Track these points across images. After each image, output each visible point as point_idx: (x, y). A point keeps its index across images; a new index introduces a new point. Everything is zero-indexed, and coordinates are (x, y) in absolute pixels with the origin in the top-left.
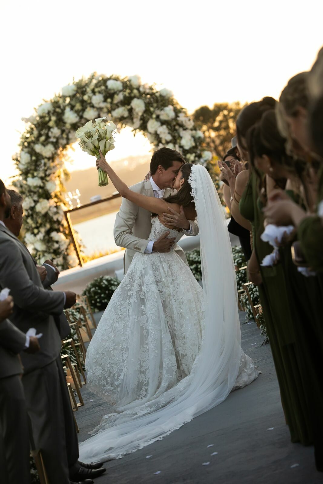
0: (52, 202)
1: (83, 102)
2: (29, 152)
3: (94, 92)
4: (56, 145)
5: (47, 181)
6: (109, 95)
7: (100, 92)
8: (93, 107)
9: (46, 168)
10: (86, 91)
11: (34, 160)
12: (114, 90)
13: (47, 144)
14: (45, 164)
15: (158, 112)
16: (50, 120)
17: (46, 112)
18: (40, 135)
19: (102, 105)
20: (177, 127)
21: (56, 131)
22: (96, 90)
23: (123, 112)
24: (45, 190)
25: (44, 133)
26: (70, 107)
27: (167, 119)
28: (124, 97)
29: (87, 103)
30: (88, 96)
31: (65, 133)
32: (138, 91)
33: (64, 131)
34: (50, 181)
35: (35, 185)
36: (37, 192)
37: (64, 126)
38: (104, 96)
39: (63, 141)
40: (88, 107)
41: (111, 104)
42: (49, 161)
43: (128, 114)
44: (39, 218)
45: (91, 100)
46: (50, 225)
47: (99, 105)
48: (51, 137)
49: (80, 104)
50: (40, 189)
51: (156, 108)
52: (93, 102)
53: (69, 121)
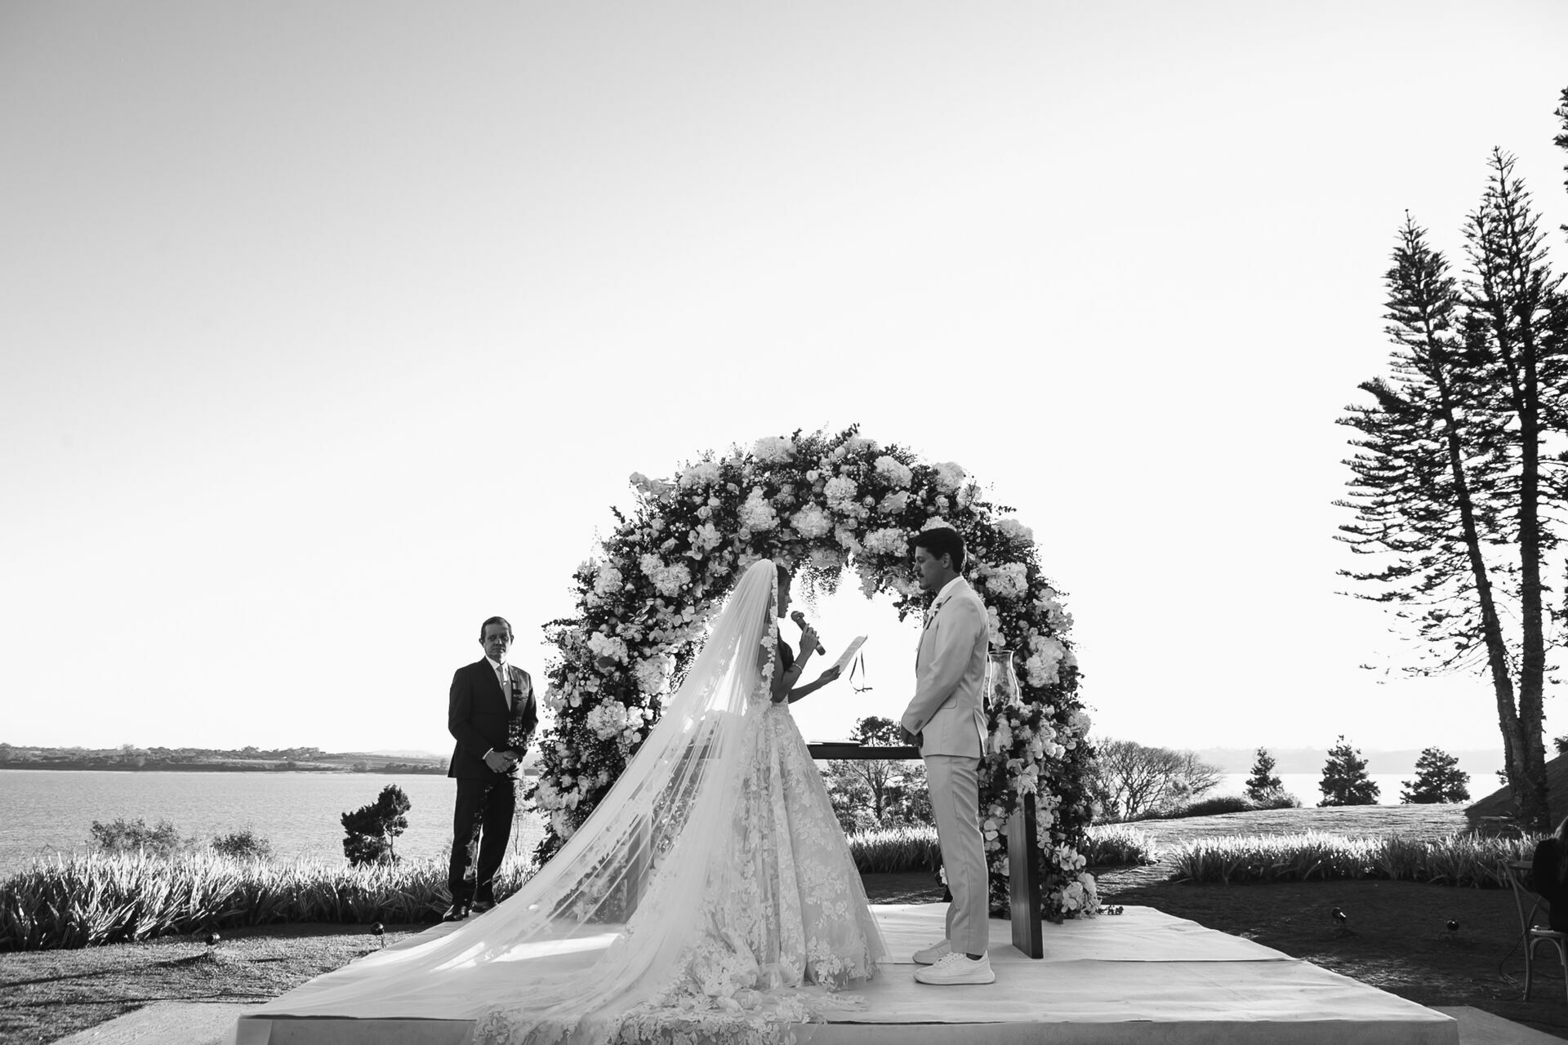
0: (635, 717)
1: (800, 487)
2: (622, 569)
3: (836, 472)
4: (698, 569)
5: (645, 658)
6: (873, 487)
7: (850, 476)
8: (823, 505)
9: (650, 622)
10: (817, 464)
11: (628, 592)
12: (888, 479)
13: (677, 561)
14: (653, 611)
15: (986, 567)
16: (705, 503)
17: (703, 482)
18: (666, 534)
19: (848, 506)
20: (1022, 623)
21: (708, 535)
22: (844, 468)
23: (896, 543)
24: (628, 679)
25: (677, 531)
26: (765, 489)
27: (1004, 593)
28: (909, 505)
29: (811, 490)
30: (820, 474)
31: (730, 549)
32: (950, 502)
33: (731, 543)
34: (650, 660)
35: (606, 655)
36: (605, 677)
37: (735, 531)
38: (859, 487)
39: (718, 567)
40: (811, 503)
41: (871, 512)
42: (666, 607)
43: (907, 551)
44: (586, 748)
45: (824, 485)
46: (610, 776)
47: (840, 503)
48: (693, 547)
49: (793, 489)
50: (616, 670)
51: (982, 558)
52: (828, 492)
53: (750, 522)
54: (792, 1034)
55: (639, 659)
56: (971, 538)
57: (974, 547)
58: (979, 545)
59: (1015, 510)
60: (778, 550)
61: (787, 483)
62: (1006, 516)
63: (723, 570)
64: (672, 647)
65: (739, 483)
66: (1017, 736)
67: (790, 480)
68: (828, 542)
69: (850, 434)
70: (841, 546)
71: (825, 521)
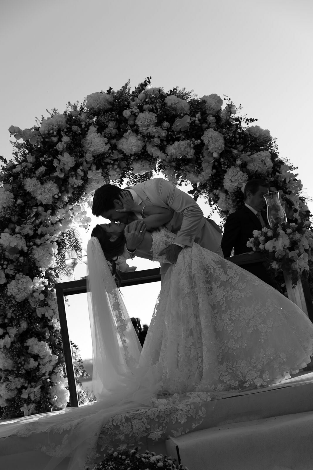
0: (38, 284)
1: (120, 120)
2: (12, 191)
3: (141, 109)
5: (38, 246)
6: (166, 116)
7: (151, 110)
9: (37, 222)
10: (128, 106)
11: (19, 205)
12: (175, 109)
13: (48, 180)
14: (37, 215)
15: (245, 156)
16: (60, 140)
18: (37, 165)
19: (152, 130)
21: (66, 160)
22: (146, 107)
23: (186, 150)
24: (29, 260)
25: (45, 160)
26: (98, 127)
27: (259, 170)
28: (191, 124)
29: (127, 123)
30: (132, 112)
31: (81, 168)
32: (216, 118)
33: (81, 164)
34: (41, 247)
35: (13, 246)
36: (14, 262)
37: (82, 156)
38: (158, 117)
39: (75, 181)
40: (129, 131)
41: (168, 132)
42: (46, 211)
43: (194, 154)
44: (10, 308)
45: (135, 119)
46: (28, 324)
47: (147, 129)
48: (57, 169)
49: (116, 124)
50: (20, 256)
51: (242, 151)
52: (139, 123)
53: (92, 149)
54: (203, 408)
55: (34, 247)
56: (233, 140)
57: (236, 146)
58: (239, 144)
59: (256, 120)
60: (111, 166)
61: (112, 121)
62: (251, 125)
63: (80, 182)
64: (53, 237)
65: (80, 125)
66: (292, 238)
67: (113, 119)
68: (143, 155)
69: (145, 85)
70: (152, 156)
71: (140, 142)
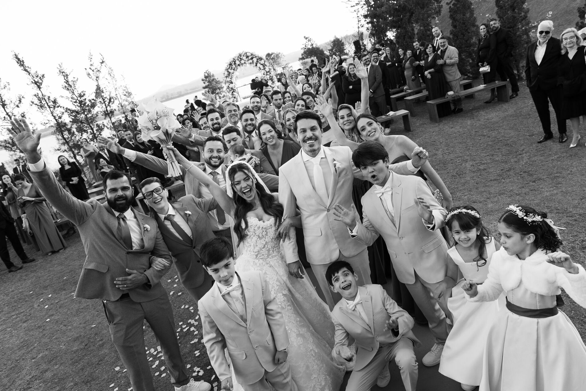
0: (233, 84)
1: (241, 58)
2: (227, 72)
4: (234, 70)
6: (247, 57)
8: (243, 60)
9: (232, 76)
19: (246, 59)
21: (234, 66)
24: (231, 82)
25: (231, 66)
28: (251, 57)
32: (255, 56)
34: (233, 79)
35: (229, 80)
37: (236, 65)
60: (241, 65)
65: (235, 60)
68: (245, 63)
69: (244, 51)
